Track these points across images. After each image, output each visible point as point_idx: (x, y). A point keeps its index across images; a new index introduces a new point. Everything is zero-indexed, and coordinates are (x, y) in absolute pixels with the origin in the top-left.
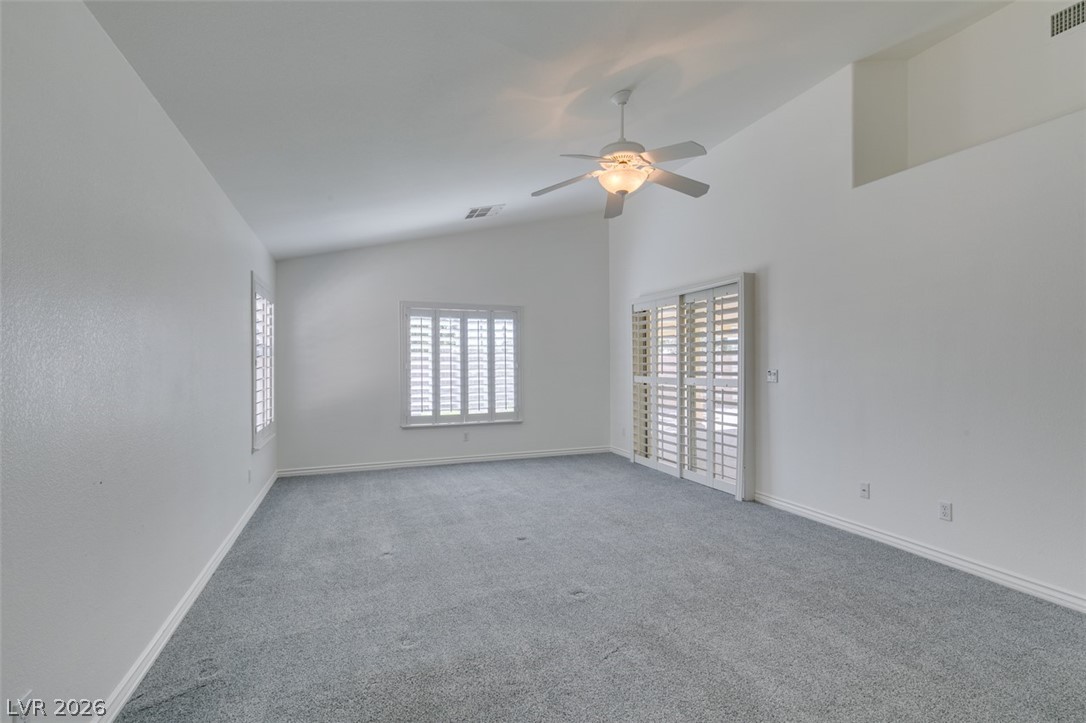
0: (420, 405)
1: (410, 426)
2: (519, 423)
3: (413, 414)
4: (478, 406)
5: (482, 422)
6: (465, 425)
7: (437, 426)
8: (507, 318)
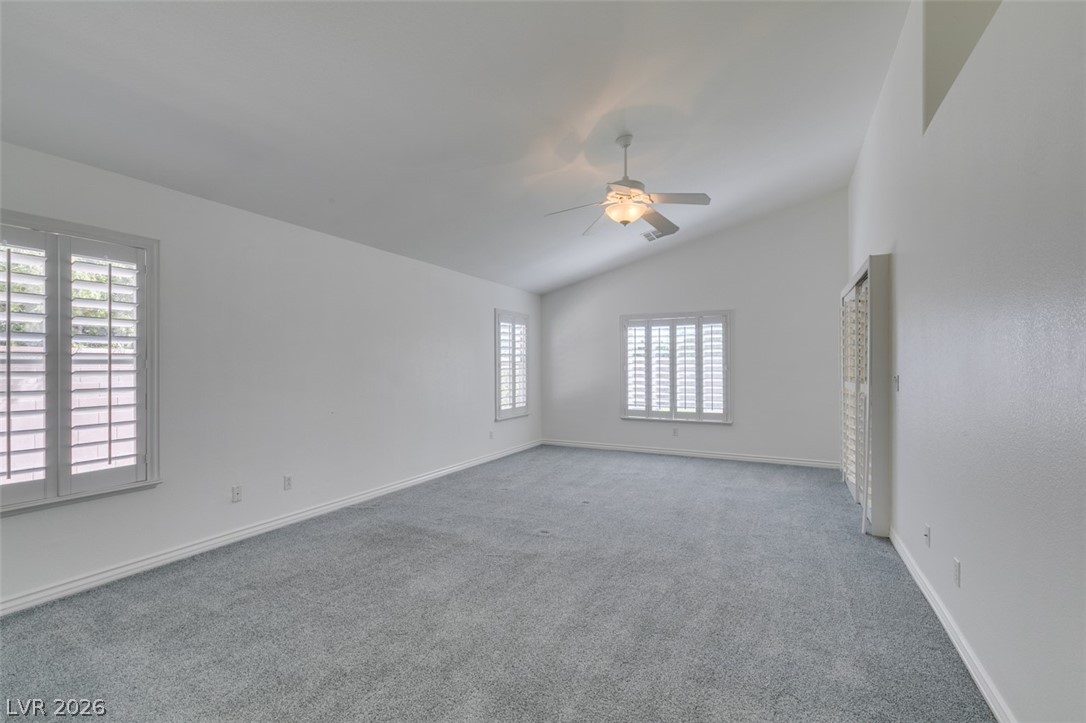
0: (635, 401)
1: (627, 418)
2: (730, 425)
3: (630, 408)
4: (686, 405)
5: (690, 420)
6: (673, 422)
7: (648, 419)
8: (714, 323)
